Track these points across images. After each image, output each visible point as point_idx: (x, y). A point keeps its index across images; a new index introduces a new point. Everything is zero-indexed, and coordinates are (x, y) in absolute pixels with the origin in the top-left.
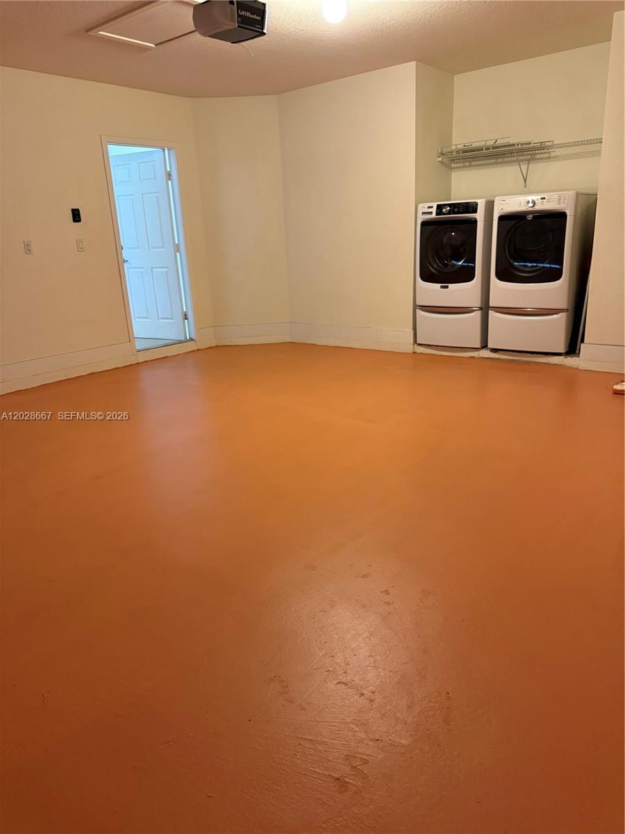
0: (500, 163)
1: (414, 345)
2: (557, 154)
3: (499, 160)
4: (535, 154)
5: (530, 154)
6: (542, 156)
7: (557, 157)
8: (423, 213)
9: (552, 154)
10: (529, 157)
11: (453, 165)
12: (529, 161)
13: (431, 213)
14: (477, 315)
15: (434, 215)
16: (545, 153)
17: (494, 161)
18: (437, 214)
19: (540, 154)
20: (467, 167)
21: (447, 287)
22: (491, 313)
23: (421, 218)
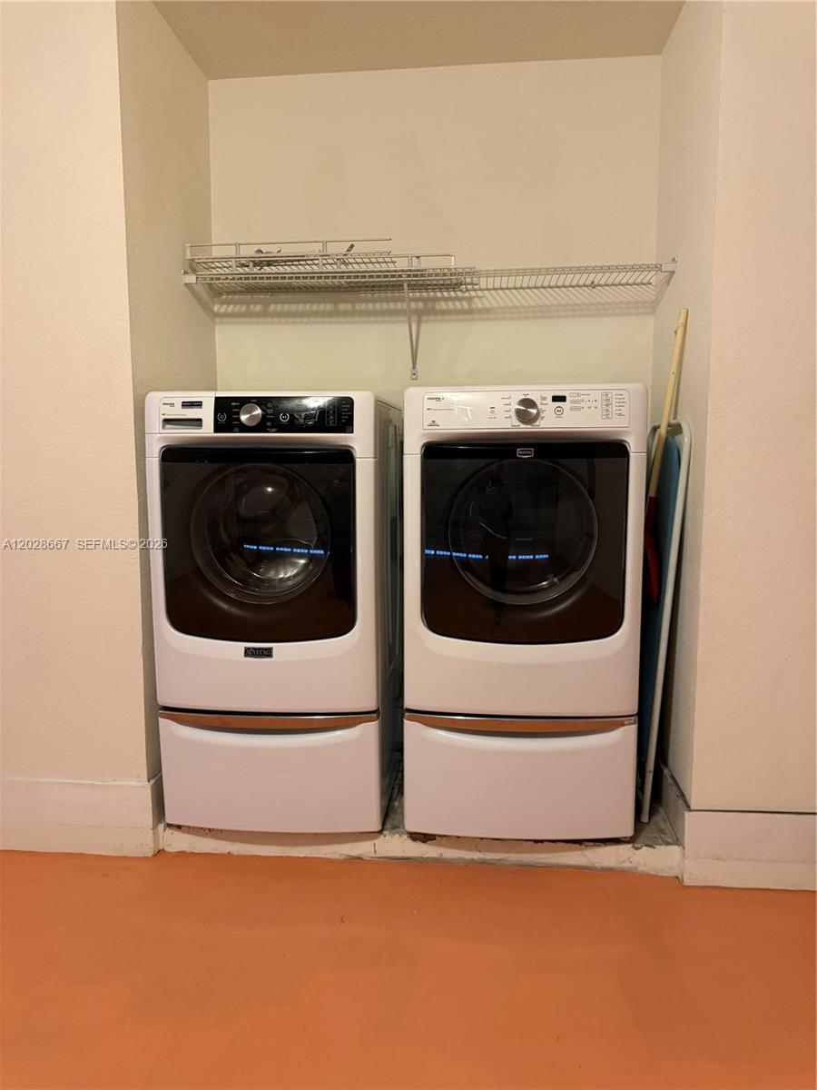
0: (346, 314)
1: (155, 827)
2: (488, 306)
3: (342, 307)
4: (436, 299)
5: (420, 299)
6: (451, 305)
7: (488, 311)
8: (167, 421)
9: (478, 304)
10: (421, 305)
11: (216, 308)
12: (420, 314)
13: (198, 422)
14: (367, 735)
15: (207, 430)
16: (459, 299)
17: (329, 307)
18: (218, 427)
19: (445, 299)
20: (257, 315)
21: (267, 653)
22: (411, 729)
23: (157, 438)
